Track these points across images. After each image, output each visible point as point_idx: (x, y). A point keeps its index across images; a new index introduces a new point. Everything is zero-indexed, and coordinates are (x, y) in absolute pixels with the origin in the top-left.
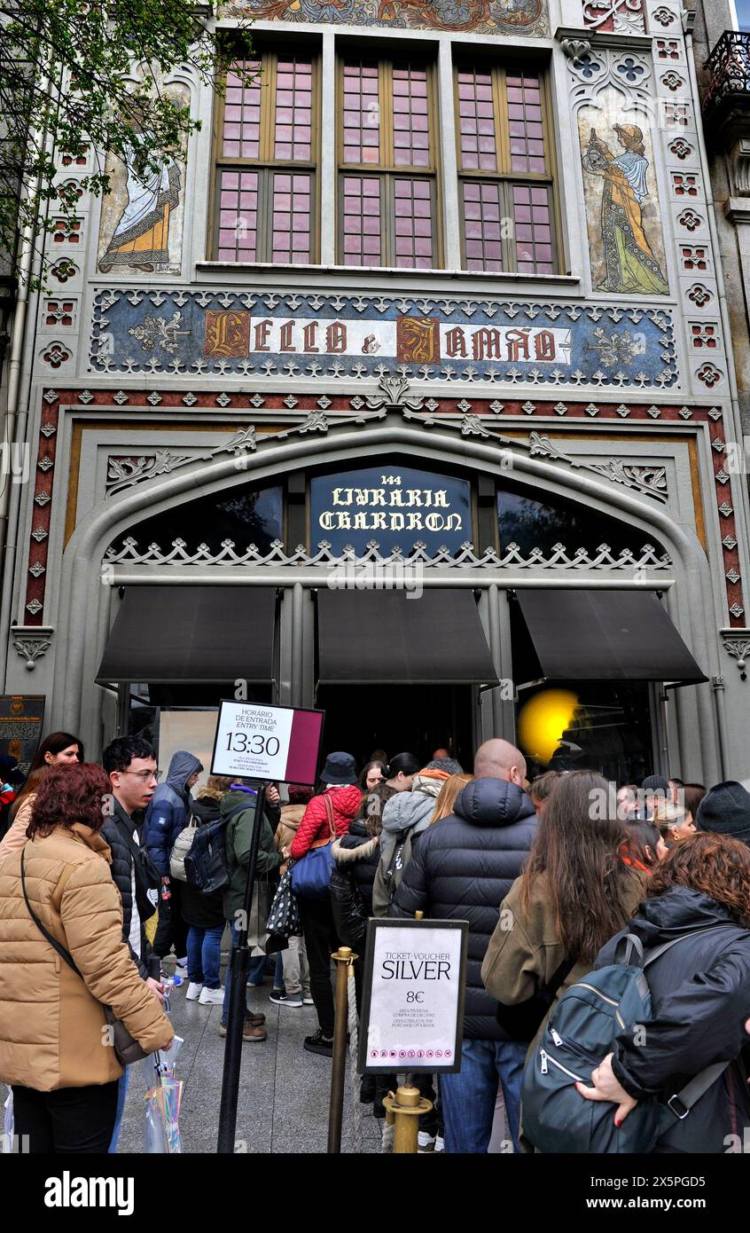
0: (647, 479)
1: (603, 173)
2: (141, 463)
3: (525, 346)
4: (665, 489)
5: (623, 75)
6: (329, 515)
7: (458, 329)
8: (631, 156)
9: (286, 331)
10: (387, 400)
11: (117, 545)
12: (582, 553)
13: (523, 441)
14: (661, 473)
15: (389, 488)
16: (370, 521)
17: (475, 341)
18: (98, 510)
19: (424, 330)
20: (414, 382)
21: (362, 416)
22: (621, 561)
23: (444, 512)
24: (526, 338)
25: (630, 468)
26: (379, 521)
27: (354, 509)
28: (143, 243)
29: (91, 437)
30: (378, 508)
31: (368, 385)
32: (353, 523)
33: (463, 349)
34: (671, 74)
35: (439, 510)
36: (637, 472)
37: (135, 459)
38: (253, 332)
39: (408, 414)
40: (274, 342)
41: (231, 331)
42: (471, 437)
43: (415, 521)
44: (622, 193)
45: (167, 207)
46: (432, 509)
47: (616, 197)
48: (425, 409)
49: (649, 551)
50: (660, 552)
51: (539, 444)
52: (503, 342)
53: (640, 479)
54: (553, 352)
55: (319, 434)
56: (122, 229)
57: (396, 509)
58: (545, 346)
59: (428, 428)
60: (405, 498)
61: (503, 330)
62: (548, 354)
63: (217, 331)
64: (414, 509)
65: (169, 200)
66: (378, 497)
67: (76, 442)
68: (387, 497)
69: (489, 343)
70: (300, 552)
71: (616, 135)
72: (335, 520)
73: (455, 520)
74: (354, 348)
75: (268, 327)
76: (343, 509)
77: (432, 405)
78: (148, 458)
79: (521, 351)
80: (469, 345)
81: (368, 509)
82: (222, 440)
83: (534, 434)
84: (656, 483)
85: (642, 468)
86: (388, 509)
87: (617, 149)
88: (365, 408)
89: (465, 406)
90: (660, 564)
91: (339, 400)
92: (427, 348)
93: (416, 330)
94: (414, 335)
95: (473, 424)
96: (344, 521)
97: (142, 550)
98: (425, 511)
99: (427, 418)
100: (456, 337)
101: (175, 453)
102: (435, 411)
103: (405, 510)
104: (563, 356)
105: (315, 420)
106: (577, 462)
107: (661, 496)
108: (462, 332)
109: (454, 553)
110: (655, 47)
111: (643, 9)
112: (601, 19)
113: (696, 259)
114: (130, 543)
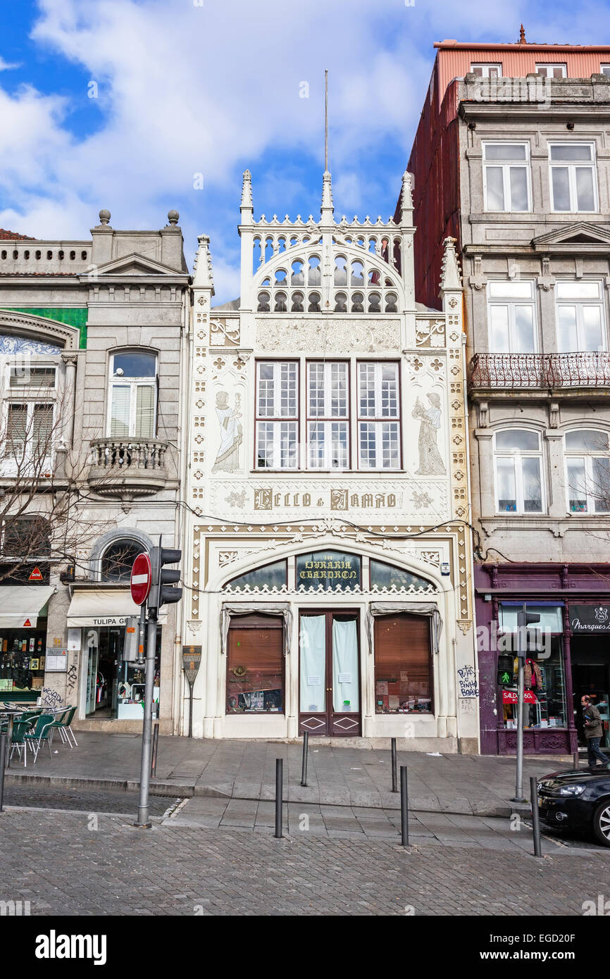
0: (431, 557)
1: (421, 418)
2: (232, 554)
3: (383, 501)
4: (438, 561)
5: (433, 368)
6: (304, 572)
7: (356, 494)
8: (434, 409)
10: (326, 527)
11: (225, 588)
13: (380, 543)
14: (437, 554)
15: (327, 561)
16: (320, 575)
17: (363, 500)
18: (218, 575)
19: (341, 495)
21: (317, 534)
22: (419, 591)
23: (350, 570)
24: (383, 497)
25: (424, 553)
26: (323, 575)
27: (313, 570)
28: (229, 460)
29: (212, 543)
30: (323, 569)
32: (313, 575)
33: (358, 503)
34: (455, 367)
35: (348, 570)
36: (426, 554)
37: (230, 553)
38: (273, 498)
39: (335, 533)
40: (282, 503)
41: (265, 498)
42: (359, 542)
43: (338, 576)
44: (429, 427)
45: (237, 444)
46: (344, 569)
47: (426, 430)
48: (342, 531)
49: (430, 587)
51: (387, 543)
52: (374, 499)
53: (428, 557)
54: (395, 503)
55: (300, 542)
56: (220, 455)
57: (330, 570)
58: (392, 500)
59: (342, 538)
60: (334, 565)
61: (374, 494)
62: (393, 504)
63: (259, 498)
64: (337, 570)
65: (238, 441)
66: (323, 564)
67: (207, 546)
68: (327, 565)
69: (368, 500)
70: (293, 589)
71: (427, 398)
72: (306, 574)
73: (354, 574)
74: (314, 504)
75: (279, 496)
76: (308, 570)
77: (344, 529)
78: (234, 552)
79: (381, 503)
80: (360, 501)
81: (319, 570)
82: (263, 545)
83: (385, 540)
84: (435, 558)
85: (429, 553)
86: (327, 570)
87: (427, 406)
88: (318, 531)
89: (358, 529)
90: (434, 592)
91: (308, 528)
92: (343, 504)
93: (339, 496)
94: (337, 497)
96: (310, 576)
97: (233, 589)
98: (342, 570)
99: (343, 534)
100: (355, 497)
101: (244, 550)
102: (346, 531)
103: (334, 570)
104: (399, 504)
105: (298, 536)
106: (402, 551)
107: (436, 564)
108: (357, 496)
109: (352, 589)
110: (449, 354)
111: (445, 333)
112: (425, 339)
113: (458, 458)
114: (229, 586)
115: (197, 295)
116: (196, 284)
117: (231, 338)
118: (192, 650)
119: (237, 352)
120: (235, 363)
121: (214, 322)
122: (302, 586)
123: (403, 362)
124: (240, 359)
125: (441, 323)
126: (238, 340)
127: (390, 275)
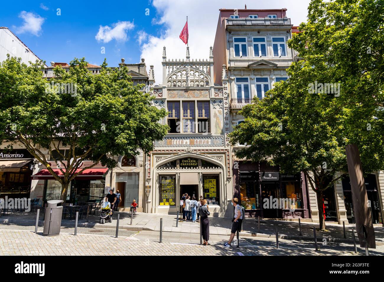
1: (216, 118)
5: (219, 103)
6: (181, 163)
8: (220, 115)
9: (176, 141)
10: (188, 150)
11: (158, 168)
12: (211, 168)
13: (204, 155)
15: (189, 160)
17: (199, 142)
18: (156, 164)
20: (191, 147)
21: (185, 152)
22: (216, 169)
23: (195, 163)
24: (205, 141)
25: (217, 157)
26: (187, 164)
27: (184, 163)
29: (154, 156)
31: (185, 148)
33: (197, 143)
34: (226, 102)
37: (159, 158)
38: (172, 142)
39: (191, 152)
40: (175, 143)
41: (170, 142)
42: (198, 155)
43: (192, 164)
47: (218, 121)
49: (219, 168)
50: (220, 168)
51: (206, 155)
52: (202, 142)
53: (218, 159)
55: (180, 155)
58: (208, 142)
59: (193, 153)
60: (191, 161)
61: (202, 140)
63: (168, 142)
66: (187, 161)
67: (153, 156)
70: (178, 169)
71: (218, 112)
74: (184, 143)
75: (174, 141)
77: (193, 151)
78: (161, 158)
79: (205, 143)
81: (186, 163)
82: (169, 156)
84: (220, 159)
85: (219, 157)
87: (218, 114)
89: (197, 150)
91: (183, 150)
92: (193, 143)
93: (192, 141)
95: (198, 152)
96: (183, 165)
97: (161, 169)
98: (193, 163)
99: (193, 152)
100: (197, 141)
101: (164, 157)
103: (190, 163)
104: (210, 143)
105: (180, 153)
106: (211, 157)
107: (221, 161)
109: (196, 168)
110: (224, 99)
111: (223, 93)
112: (217, 94)
113: (227, 129)
114: (159, 168)
115: (150, 83)
116: (149, 79)
117: (160, 95)
118: (148, 187)
119: (162, 99)
120: (161, 102)
121: (155, 90)
122: (181, 168)
123: (211, 102)
124: (162, 101)
125: (222, 90)
126: (162, 95)
127: (206, 76)
